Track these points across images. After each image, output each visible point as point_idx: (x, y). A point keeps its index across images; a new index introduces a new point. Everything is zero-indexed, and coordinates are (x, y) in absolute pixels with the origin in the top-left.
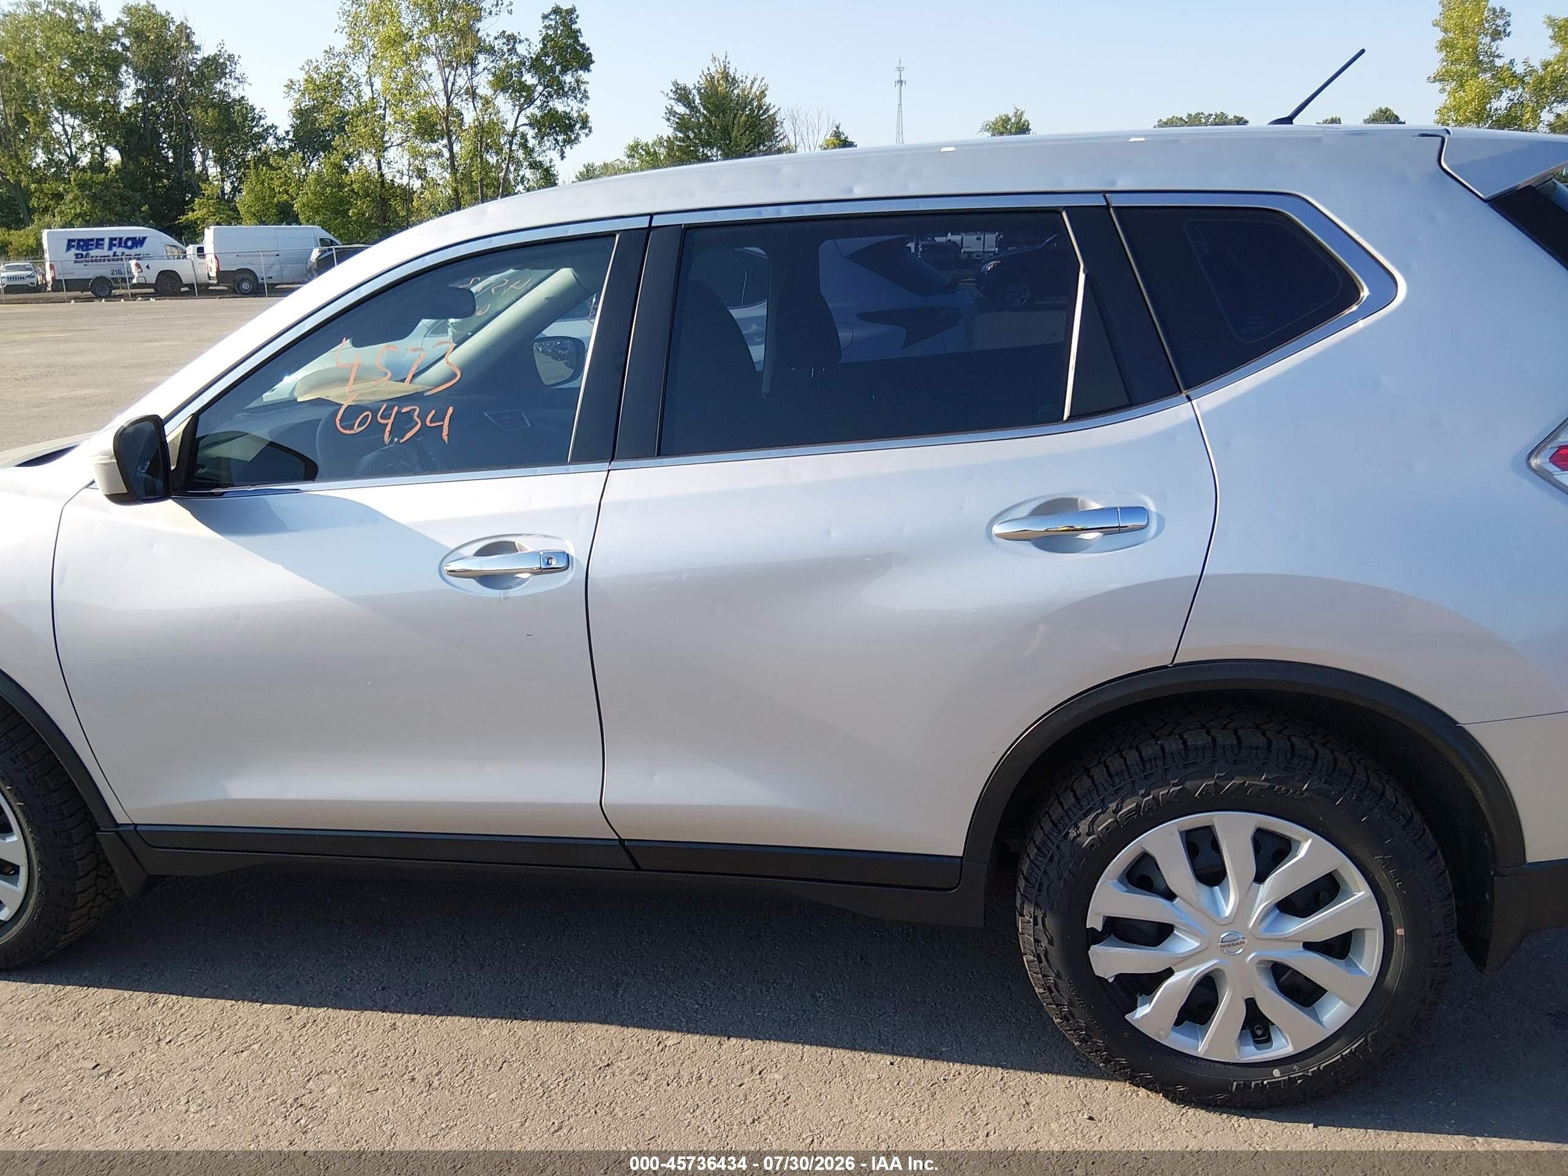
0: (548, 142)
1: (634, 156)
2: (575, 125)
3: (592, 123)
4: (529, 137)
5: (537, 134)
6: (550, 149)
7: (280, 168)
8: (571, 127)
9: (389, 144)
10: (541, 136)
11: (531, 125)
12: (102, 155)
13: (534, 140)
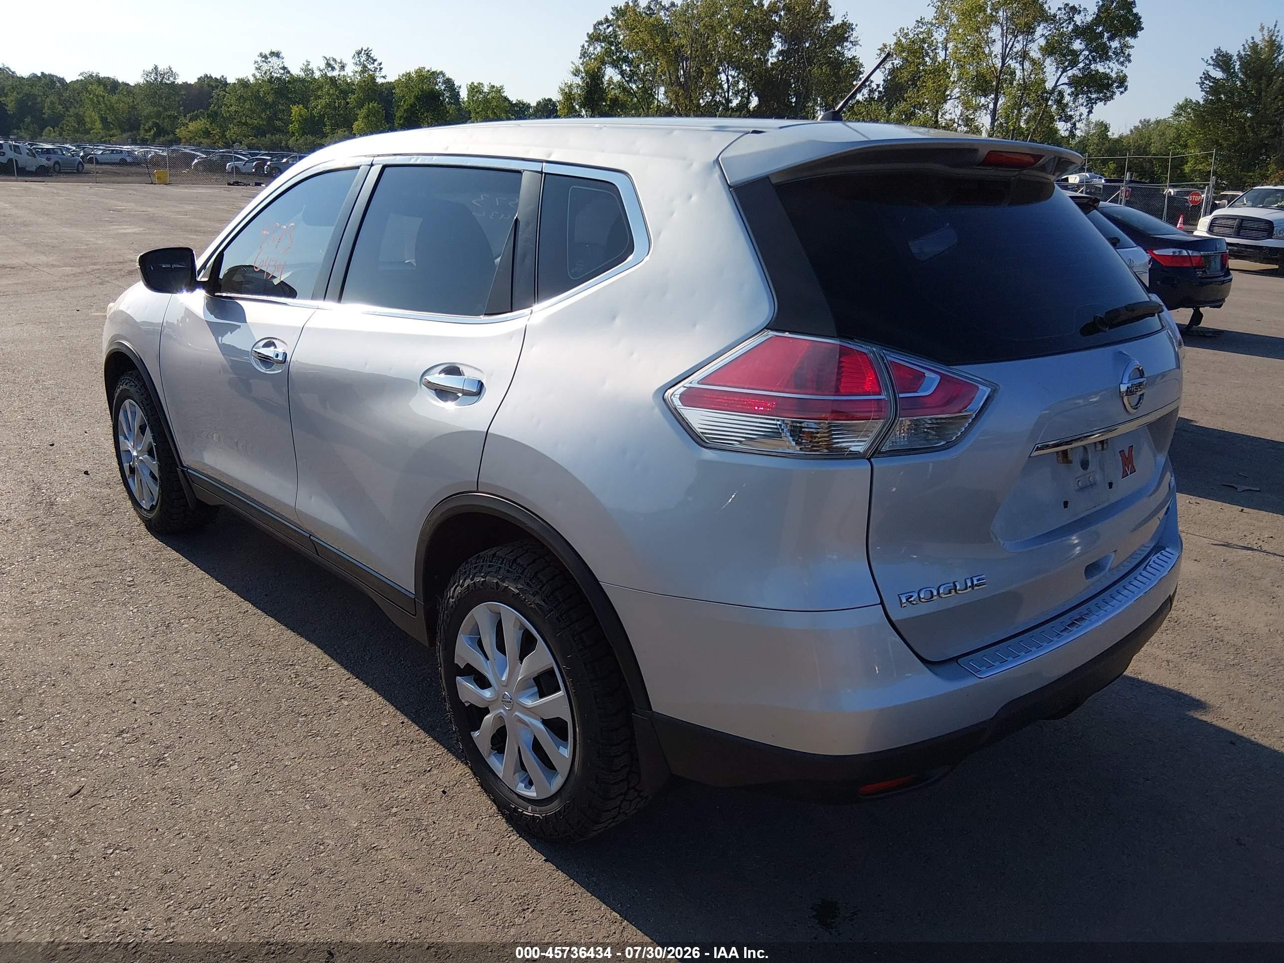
0: (1082, 99)
1: (1181, 115)
2: (1112, 85)
3: (1129, 83)
4: (1066, 95)
5: (1072, 92)
6: (1082, 105)
7: (861, 114)
8: (1108, 86)
9: (949, 97)
10: (1075, 95)
11: (1069, 84)
12: (748, 99)
13: (1069, 96)
